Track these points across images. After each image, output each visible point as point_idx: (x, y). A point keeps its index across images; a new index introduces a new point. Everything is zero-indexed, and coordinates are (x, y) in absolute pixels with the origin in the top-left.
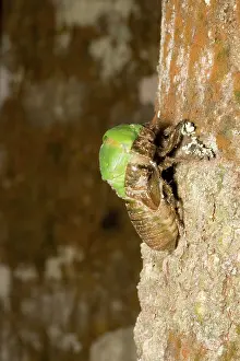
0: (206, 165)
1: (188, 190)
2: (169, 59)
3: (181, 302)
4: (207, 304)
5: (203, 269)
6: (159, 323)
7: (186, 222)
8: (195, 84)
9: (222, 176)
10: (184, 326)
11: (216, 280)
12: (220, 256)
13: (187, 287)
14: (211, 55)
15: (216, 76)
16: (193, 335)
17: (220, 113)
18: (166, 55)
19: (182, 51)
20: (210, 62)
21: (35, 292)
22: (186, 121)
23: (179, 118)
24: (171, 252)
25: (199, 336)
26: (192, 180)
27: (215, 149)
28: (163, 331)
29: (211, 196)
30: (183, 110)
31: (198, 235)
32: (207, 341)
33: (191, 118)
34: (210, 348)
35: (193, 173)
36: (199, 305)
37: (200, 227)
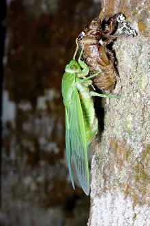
0: (131, 40)
1: (121, 54)
3: (117, 121)
4: (133, 122)
5: (130, 101)
6: (105, 134)
7: (120, 73)
9: (141, 46)
10: (119, 135)
11: (138, 108)
12: (140, 94)
13: (121, 111)
16: (125, 141)
17: (140, 8)
21: (31, 117)
22: (120, 14)
23: (115, 12)
24: (111, 92)
25: (128, 141)
27: (137, 30)
28: (107, 138)
29: (135, 58)
30: (119, 7)
31: (128, 82)
32: (133, 144)
33: (123, 12)
34: (135, 148)
35: (124, 44)
36: (128, 122)
37: (128, 76)
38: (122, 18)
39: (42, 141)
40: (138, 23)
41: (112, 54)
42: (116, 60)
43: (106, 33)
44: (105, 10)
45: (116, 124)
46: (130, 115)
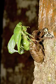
0: (51, 40)
1: (46, 46)
2: (41, 12)
4: (51, 77)
5: (50, 68)
7: (45, 55)
8: (48, 18)
9: (55, 43)
11: (53, 70)
12: (54, 64)
13: (46, 72)
14: (52, 10)
15: (53, 16)
17: (54, 26)
19: (44, 9)
20: (52, 12)
24: (42, 63)
29: (52, 48)
30: (45, 25)
31: (49, 59)
33: (47, 28)
35: (47, 42)
36: (49, 77)
37: (49, 56)
38: (46, 30)
40: (54, 32)
41: (42, 46)
42: (44, 49)
43: (39, 37)
45: (43, 78)
46: (50, 74)
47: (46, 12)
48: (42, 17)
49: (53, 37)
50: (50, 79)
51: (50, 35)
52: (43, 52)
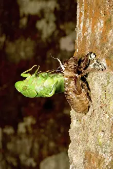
0: (101, 73)
1: (93, 85)
2: (82, 25)
3: (91, 137)
4: (103, 138)
5: (101, 121)
6: (81, 147)
7: (92, 99)
8: (95, 35)
9: (109, 78)
10: (93, 148)
11: (107, 126)
12: (109, 115)
13: (94, 129)
14: (102, 22)
15: (105, 31)
16: (97, 152)
17: (107, 48)
18: (80, 23)
19: (88, 20)
20: (102, 25)
22: (91, 53)
23: (87, 52)
24: (85, 114)
25: (100, 153)
26: (95, 80)
27: (105, 65)
28: (82, 151)
29: (104, 87)
30: (90, 48)
31: (98, 106)
32: (104, 154)
33: (94, 52)
34: (106, 157)
35: (95, 77)
36: (99, 138)
37: (99, 101)
38: (93, 56)
39: (23, 157)
40: (106, 60)
41: (86, 85)
42: (89, 89)
44: (79, 51)
45: (89, 139)
46: (101, 132)
47: (91, 26)
48: (83, 34)
49: (105, 69)
50: (101, 140)
51: (100, 64)
52: (88, 94)
